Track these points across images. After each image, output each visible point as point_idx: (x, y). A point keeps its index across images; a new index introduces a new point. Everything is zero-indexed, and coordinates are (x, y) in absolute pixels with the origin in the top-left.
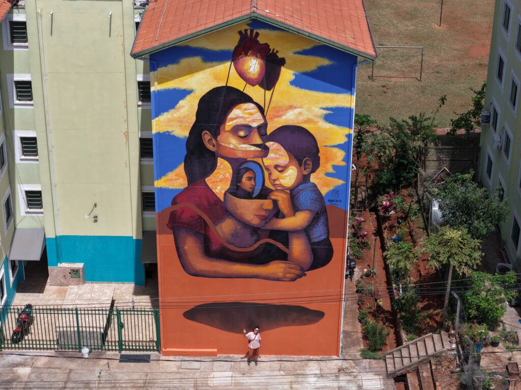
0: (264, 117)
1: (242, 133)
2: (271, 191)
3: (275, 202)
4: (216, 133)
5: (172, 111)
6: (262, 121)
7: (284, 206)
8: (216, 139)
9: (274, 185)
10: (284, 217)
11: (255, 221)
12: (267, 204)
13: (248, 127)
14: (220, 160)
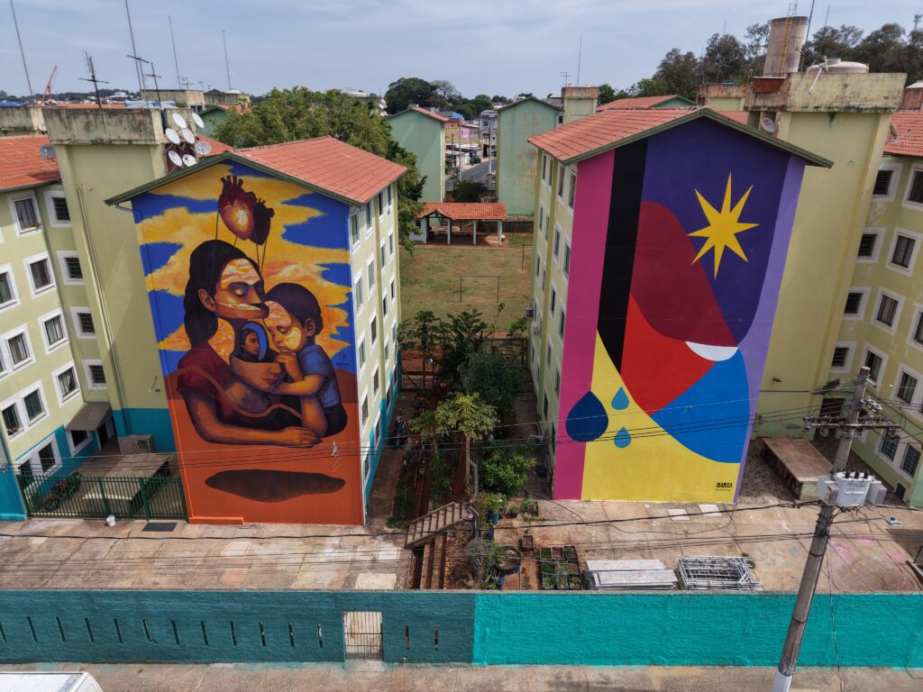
0: (260, 274)
1: (239, 292)
2: (277, 353)
3: (282, 366)
4: (212, 292)
5: (164, 267)
6: (258, 279)
7: (292, 370)
8: (213, 297)
9: (279, 347)
10: (293, 381)
11: (265, 386)
12: (275, 368)
13: (243, 285)
14: (220, 321)
